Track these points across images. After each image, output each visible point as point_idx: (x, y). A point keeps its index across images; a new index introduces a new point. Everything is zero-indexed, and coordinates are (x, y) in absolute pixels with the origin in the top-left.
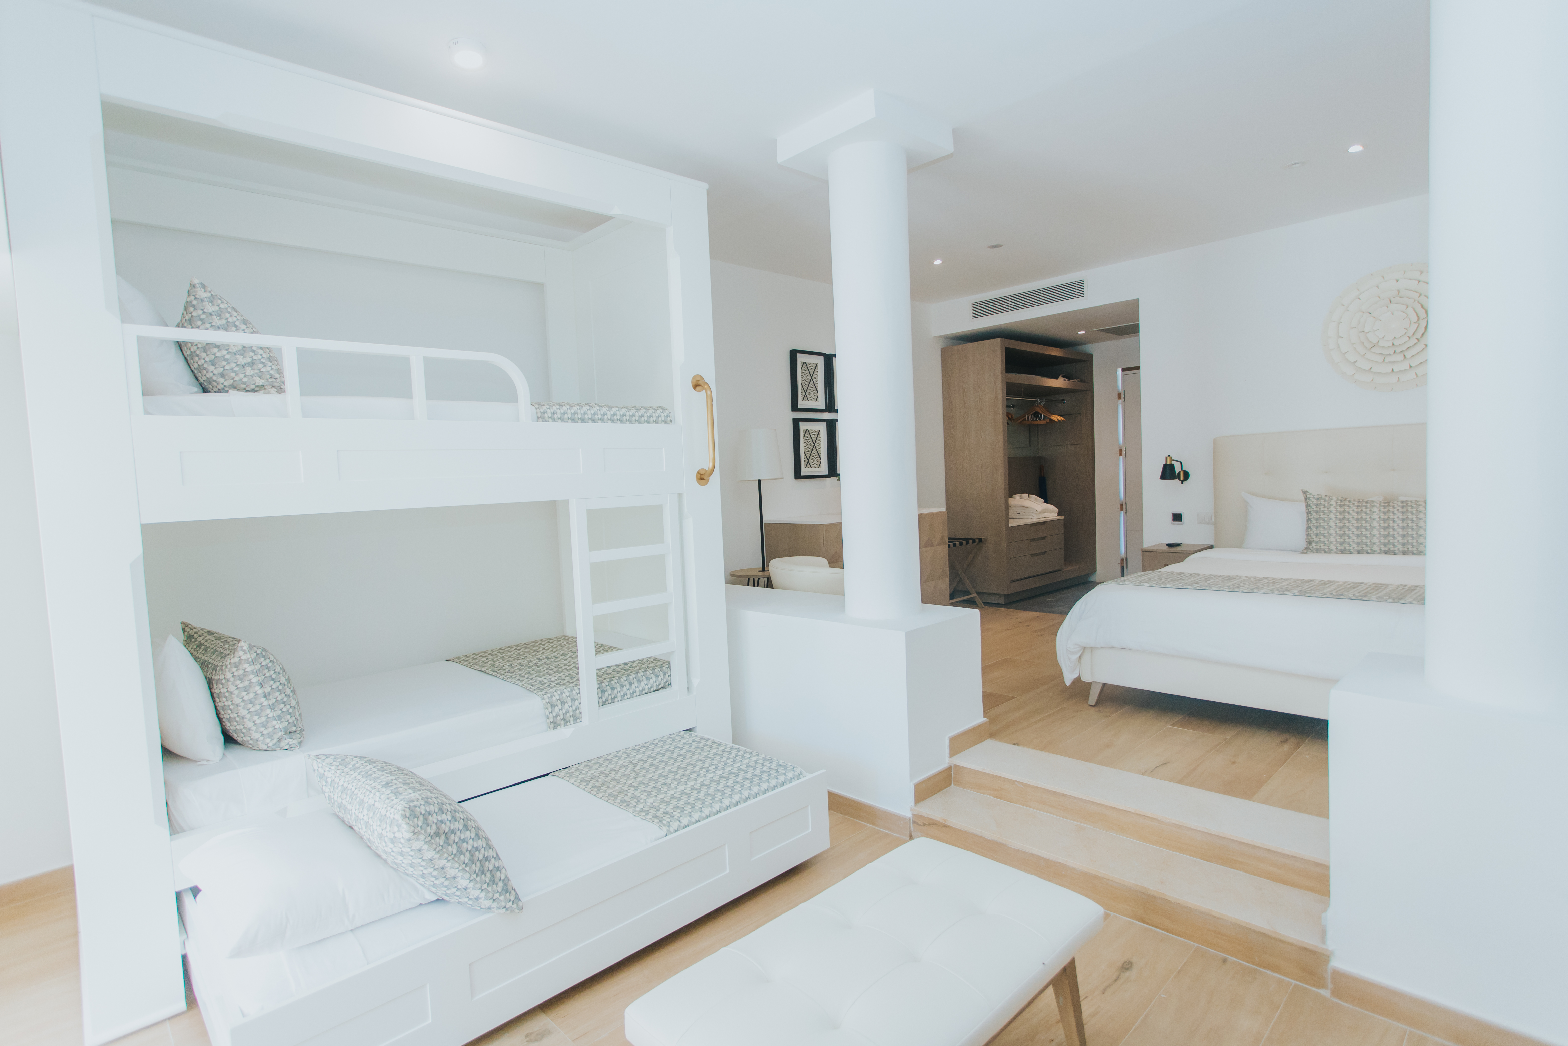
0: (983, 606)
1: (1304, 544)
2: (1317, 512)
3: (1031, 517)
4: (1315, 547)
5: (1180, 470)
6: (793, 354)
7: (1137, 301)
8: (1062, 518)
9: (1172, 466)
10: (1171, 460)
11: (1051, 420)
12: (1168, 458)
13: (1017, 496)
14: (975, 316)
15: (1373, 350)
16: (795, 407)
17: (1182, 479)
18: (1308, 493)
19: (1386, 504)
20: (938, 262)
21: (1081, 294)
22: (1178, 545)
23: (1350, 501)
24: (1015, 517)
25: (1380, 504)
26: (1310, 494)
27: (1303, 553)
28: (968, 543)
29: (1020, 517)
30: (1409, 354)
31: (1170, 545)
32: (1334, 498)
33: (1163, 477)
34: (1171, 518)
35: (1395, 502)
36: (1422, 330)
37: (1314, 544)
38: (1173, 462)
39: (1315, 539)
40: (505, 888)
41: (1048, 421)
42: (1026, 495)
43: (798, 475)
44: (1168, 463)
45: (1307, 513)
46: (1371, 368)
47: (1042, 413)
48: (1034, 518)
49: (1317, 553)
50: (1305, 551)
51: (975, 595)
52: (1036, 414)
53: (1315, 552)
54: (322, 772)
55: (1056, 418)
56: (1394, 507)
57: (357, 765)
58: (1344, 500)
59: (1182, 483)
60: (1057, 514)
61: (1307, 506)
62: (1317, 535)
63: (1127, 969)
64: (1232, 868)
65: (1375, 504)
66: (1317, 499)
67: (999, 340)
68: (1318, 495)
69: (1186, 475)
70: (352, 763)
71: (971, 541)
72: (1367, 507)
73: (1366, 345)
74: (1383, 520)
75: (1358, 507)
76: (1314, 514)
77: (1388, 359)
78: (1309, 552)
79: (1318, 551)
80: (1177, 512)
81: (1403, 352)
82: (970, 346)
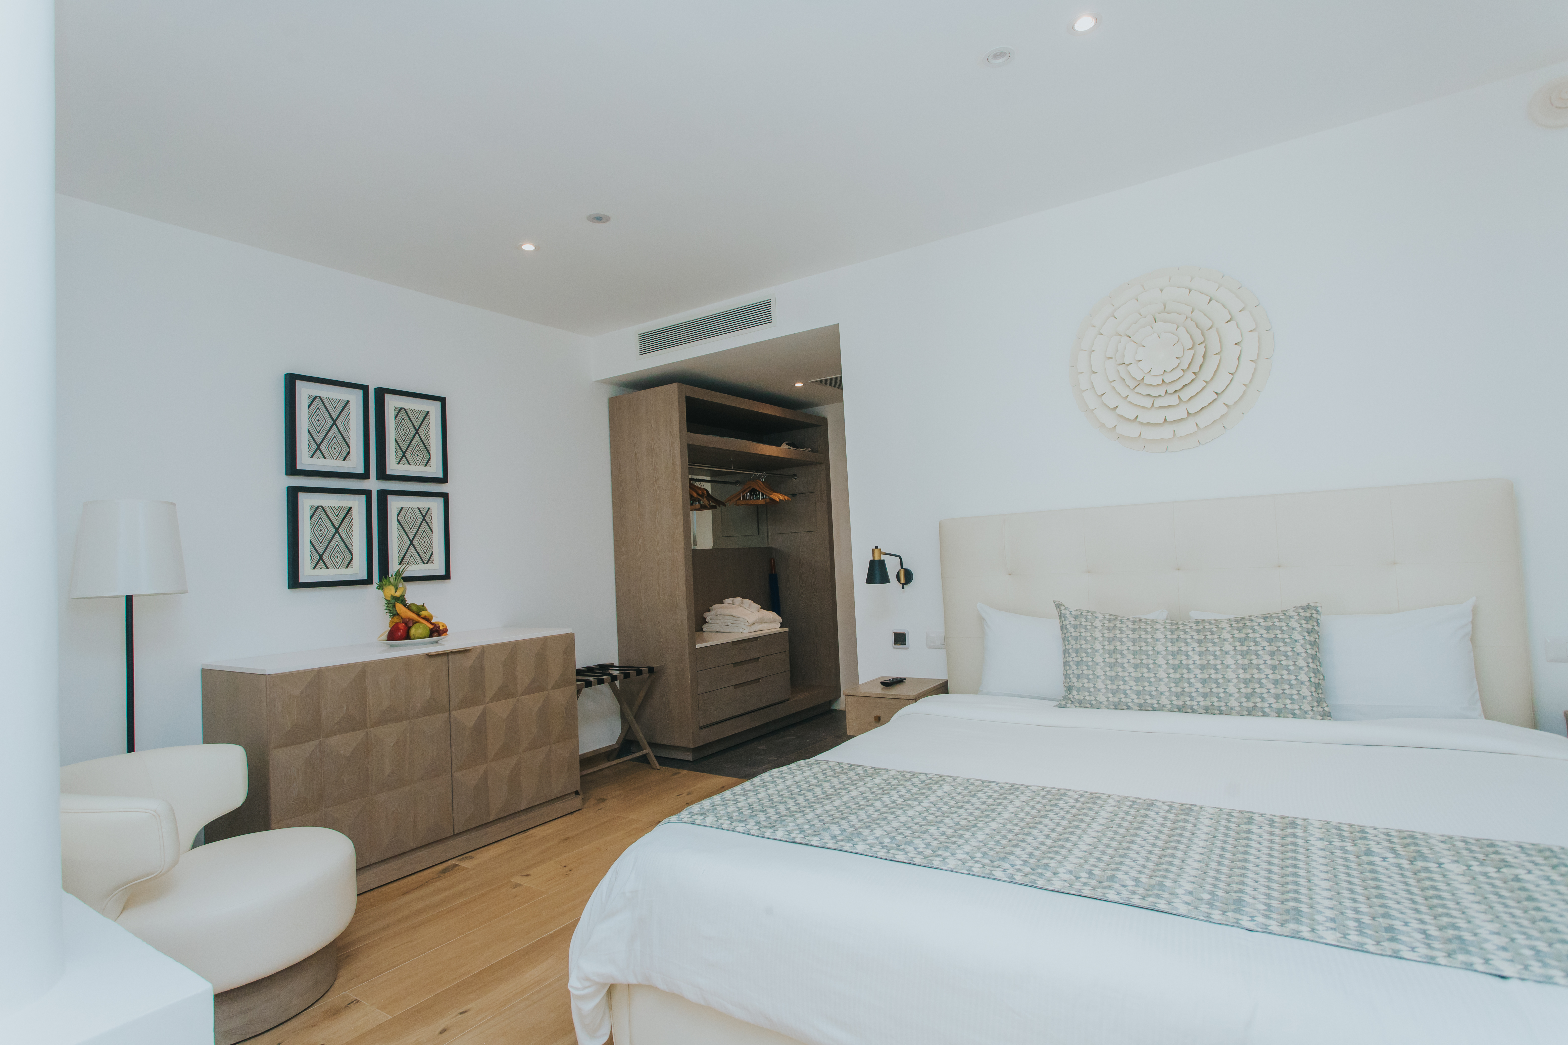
0: (659, 767)
1: (1061, 691)
2: (1076, 639)
3: (741, 630)
4: (1076, 697)
5: (899, 568)
6: (291, 380)
7: (836, 327)
8: (786, 629)
9: (882, 563)
10: (881, 553)
11: (772, 500)
13: (728, 601)
14: (643, 352)
15: (1137, 390)
16: (292, 469)
17: (903, 581)
18: (1063, 608)
19: (1174, 627)
20: (527, 247)
21: (768, 320)
22: (900, 681)
23: (1122, 622)
24: (722, 631)
25: (1165, 627)
26: (1066, 608)
27: (1059, 705)
28: (627, 676)
29: (728, 630)
30: (1185, 395)
31: (888, 684)
32: (1099, 615)
34: (891, 638)
35: (1186, 623)
36: (1199, 360)
37: (1075, 693)
38: (883, 557)
39: (1076, 684)
41: (768, 501)
42: (738, 600)
43: (294, 582)
44: (877, 558)
45: (1064, 639)
46: (1137, 417)
47: (760, 490)
48: (745, 631)
49: (1080, 707)
50: (1063, 703)
51: (647, 750)
52: (753, 492)
53: (1077, 705)
55: (777, 497)
56: (1185, 632)
58: (1114, 619)
59: (903, 588)
60: (780, 625)
61: (1063, 627)
62: (1078, 677)
65: (1158, 626)
66: (1076, 617)
67: (675, 385)
68: (1077, 610)
69: (907, 577)
72: (1146, 632)
73: (1129, 381)
74: (1171, 653)
75: (1134, 630)
76: (1073, 642)
77: (1159, 403)
78: (1068, 705)
79: (1081, 704)
80: (899, 630)
81: (1178, 393)
82: (643, 394)
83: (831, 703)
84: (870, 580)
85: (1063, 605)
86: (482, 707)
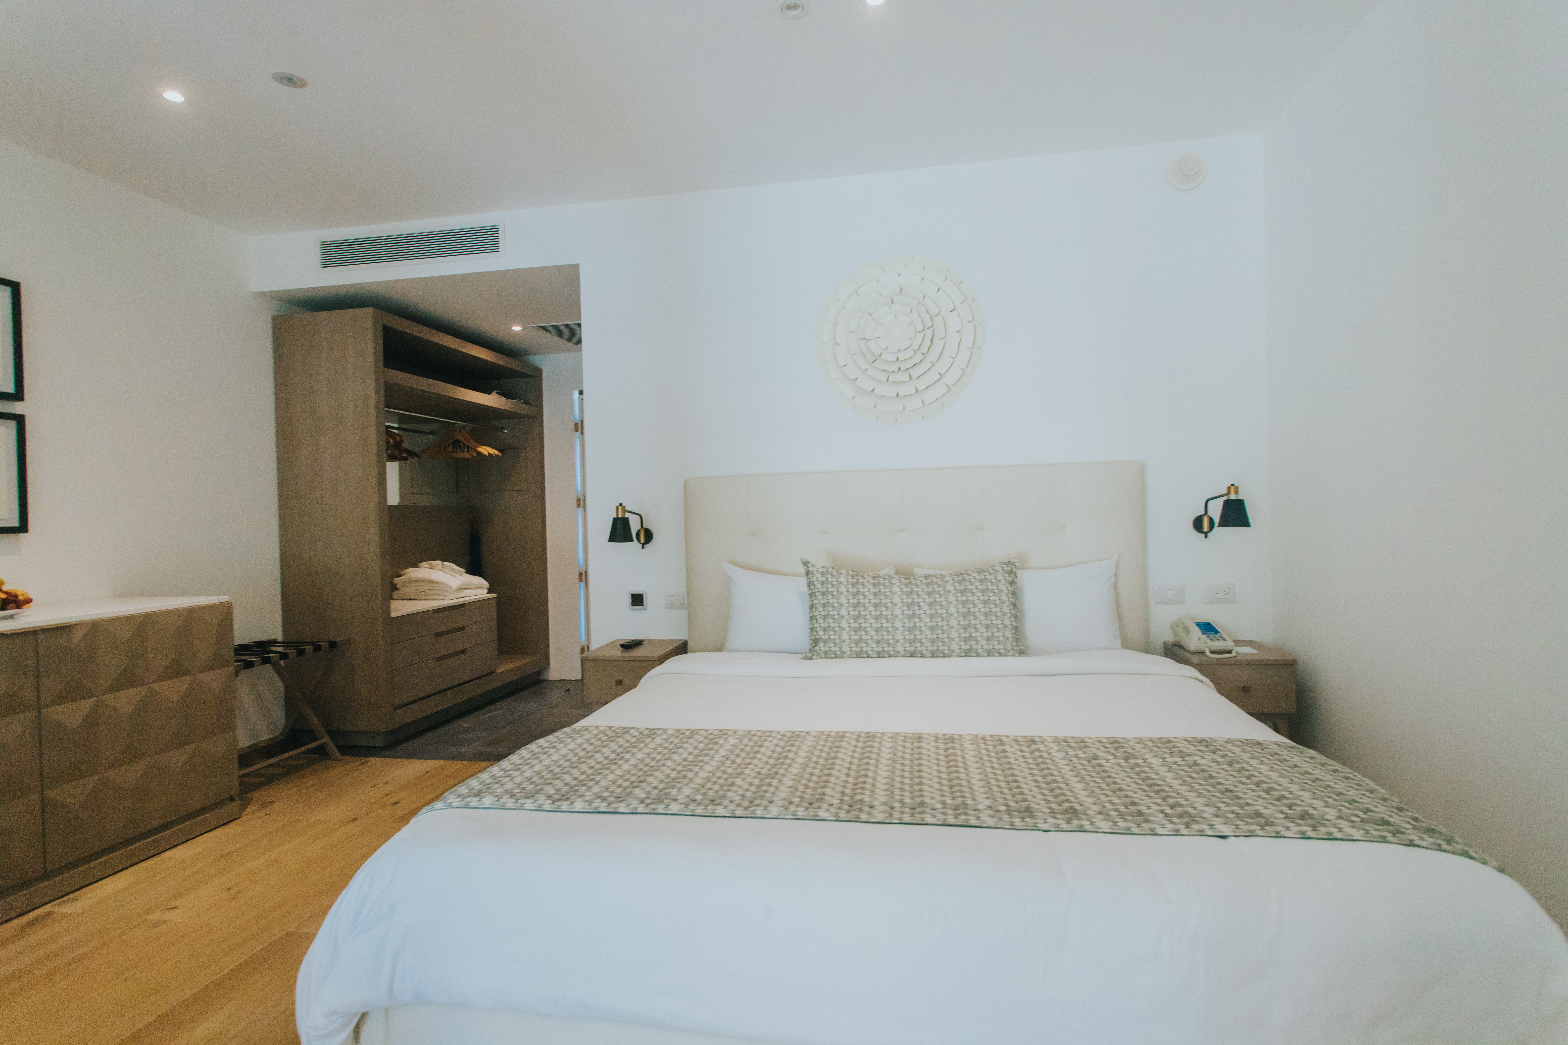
0: (341, 757)
1: (806, 644)
2: (823, 594)
3: (441, 597)
4: (823, 649)
5: (640, 527)
7: (576, 267)
8: (494, 595)
9: (625, 521)
10: (625, 511)
11: (479, 453)
12: (620, 508)
13: (425, 564)
14: (327, 264)
15: (875, 364)
17: (642, 541)
18: (810, 565)
19: (905, 580)
20: (174, 96)
21: (495, 248)
22: (639, 643)
23: (863, 577)
24: (418, 598)
25: (899, 581)
26: (813, 566)
27: (806, 658)
28: (301, 652)
29: (426, 597)
30: (915, 373)
31: (628, 646)
32: (843, 571)
33: (613, 538)
34: (628, 600)
35: (917, 577)
36: (927, 343)
37: (821, 644)
38: (627, 515)
39: (823, 637)
41: (475, 454)
42: (437, 563)
44: (620, 516)
45: (811, 595)
46: (873, 390)
47: (465, 442)
48: (446, 598)
49: (826, 658)
50: (810, 655)
51: (326, 739)
52: (457, 444)
53: (823, 656)
55: (485, 450)
56: (917, 586)
59: (643, 548)
60: (486, 591)
61: (810, 584)
62: (825, 630)
66: (823, 574)
67: (370, 311)
68: (823, 567)
69: (648, 536)
73: (867, 357)
74: (906, 605)
75: (874, 585)
76: (820, 597)
78: (814, 657)
79: (827, 655)
80: (637, 591)
81: (909, 371)
82: (323, 316)
83: (539, 673)
84: (614, 537)
85: (810, 563)
86: (92, 701)
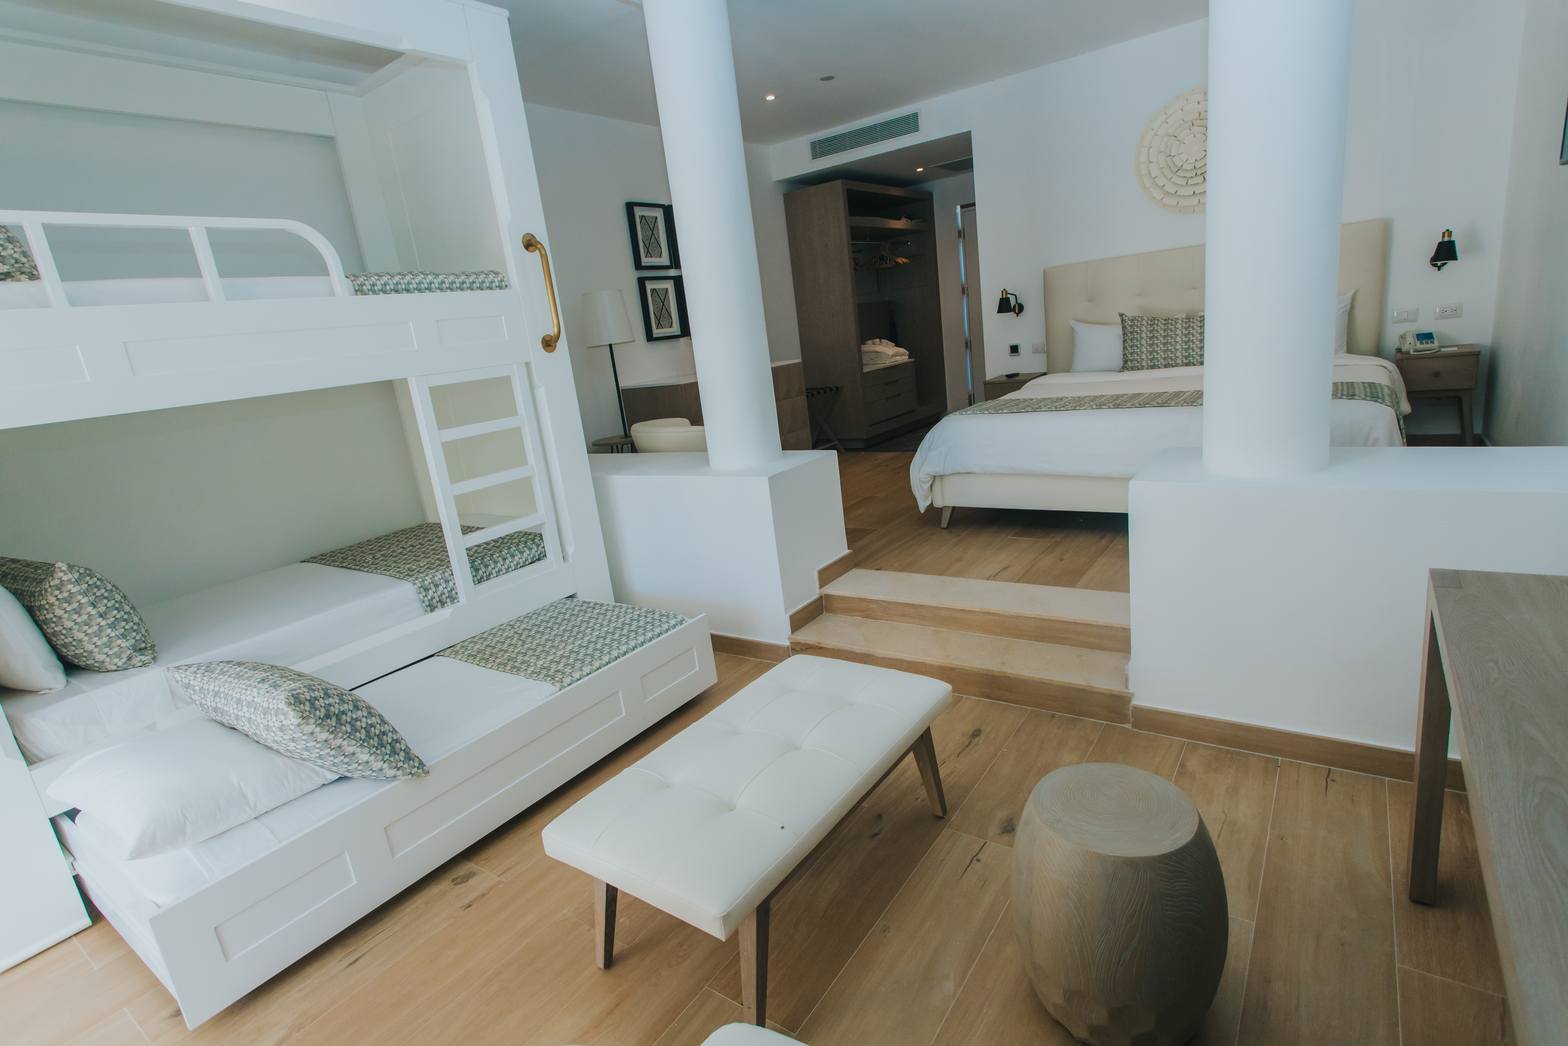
1: (1121, 364)
2: (1131, 333)
3: (884, 362)
4: (1130, 365)
5: (1015, 303)
6: (630, 207)
7: (970, 132)
8: (913, 360)
9: (1008, 299)
10: (1007, 293)
11: (897, 263)
12: (1004, 291)
13: (870, 342)
14: (815, 156)
15: (1178, 173)
16: (638, 266)
17: (1017, 311)
18: (1124, 316)
19: (1187, 321)
20: (771, 98)
21: (916, 129)
22: (1016, 375)
23: (1158, 320)
24: (868, 363)
25: (1182, 321)
26: (1126, 316)
27: (1120, 371)
28: (825, 392)
29: (874, 363)
31: (1009, 376)
32: (1145, 318)
33: (1000, 311)
34: (1009, 350)
35: (1195, 318)
37: (1129, 363)
38: (1008, 296)
39: (1130, 358)
40: (407, 756)
41: (894, 263)
42: (878, 340)
43: (650, 337)
44: (1004, 297)
45: (1124, 334)
46: (1176, 191)
47: (887, 256)
48: (887, 362)
49: (1132, 370)
50: (1122, 370)
51: (836, 442)
52: (882, 258)
53: (1130, 369)
54: (187, 681)
55: (901, 260)
56: (1193, 322)
57: (225, 669)
58: (1154, 320)
59: (1017, 316)
60: (908, 357)
61: (1124, 328)
62: (1131, 354)
63: (978, 736)
64: (1059, 644)
65: (1179, 321)
66: (1132, 321)
67: (840, 181)
68: (1132, 316)
69: (1020, 308)
70: (219, 668)
71: (828, 390)
72: (1172, 325)
73: (1172, 168)
75: (1165, 324)
76: (1129, 335)
77: (1190, 182)
78: (1125, 371)
80: (1014, 343)
81: (1203, 175)
82: (812, 189)
85: (1124, 314)
